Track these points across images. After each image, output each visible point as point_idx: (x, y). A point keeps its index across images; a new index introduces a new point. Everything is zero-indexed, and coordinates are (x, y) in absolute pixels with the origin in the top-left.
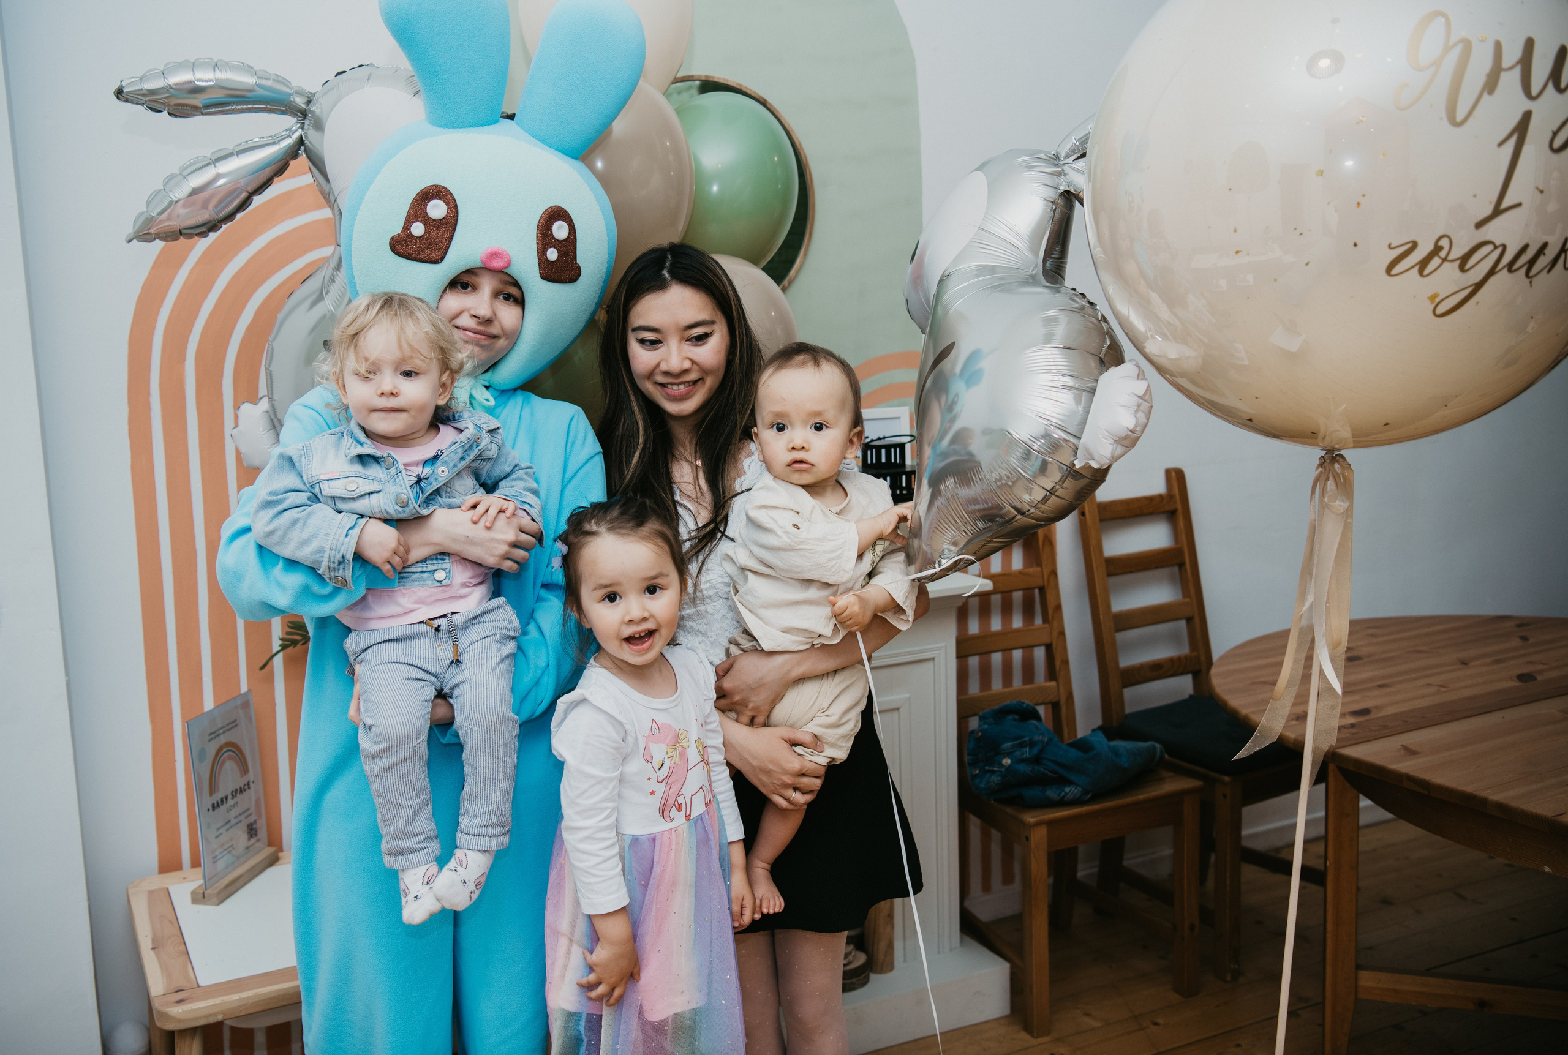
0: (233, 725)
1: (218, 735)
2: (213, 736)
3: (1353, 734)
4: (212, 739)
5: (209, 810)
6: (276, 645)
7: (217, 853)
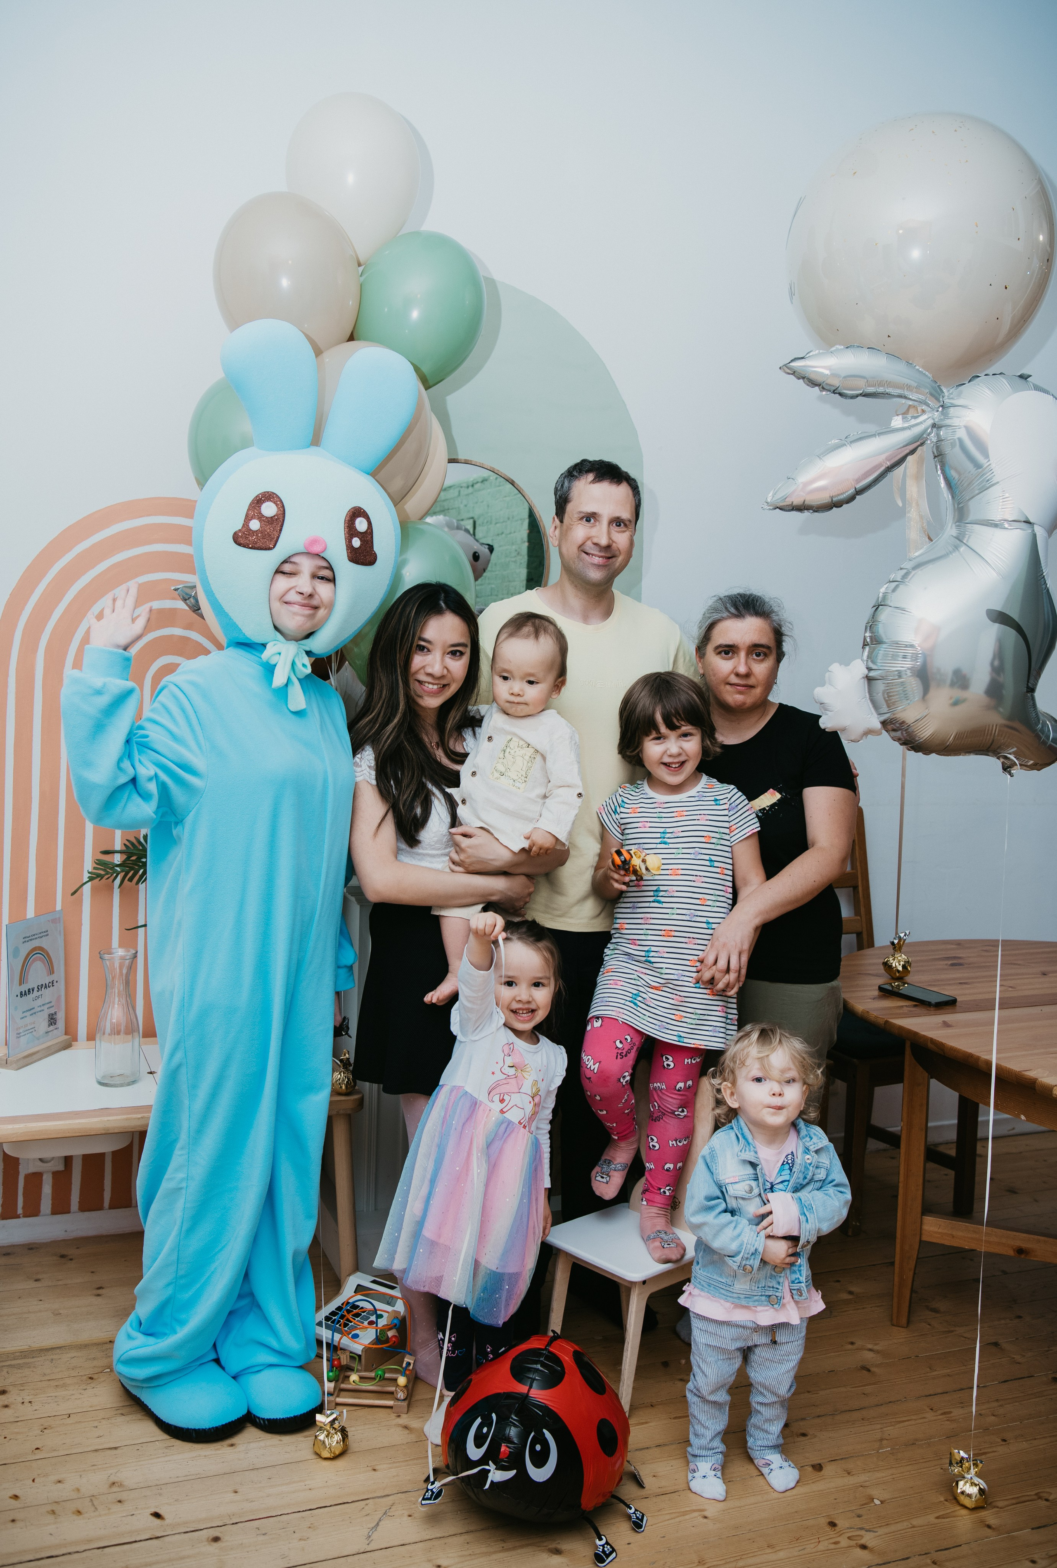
0: (44, 934)
1: (30, 940)
2: (27, 939)
4: (25, 941)
5: (17, 996)
6: (86, 877)
7: (21, 1031)
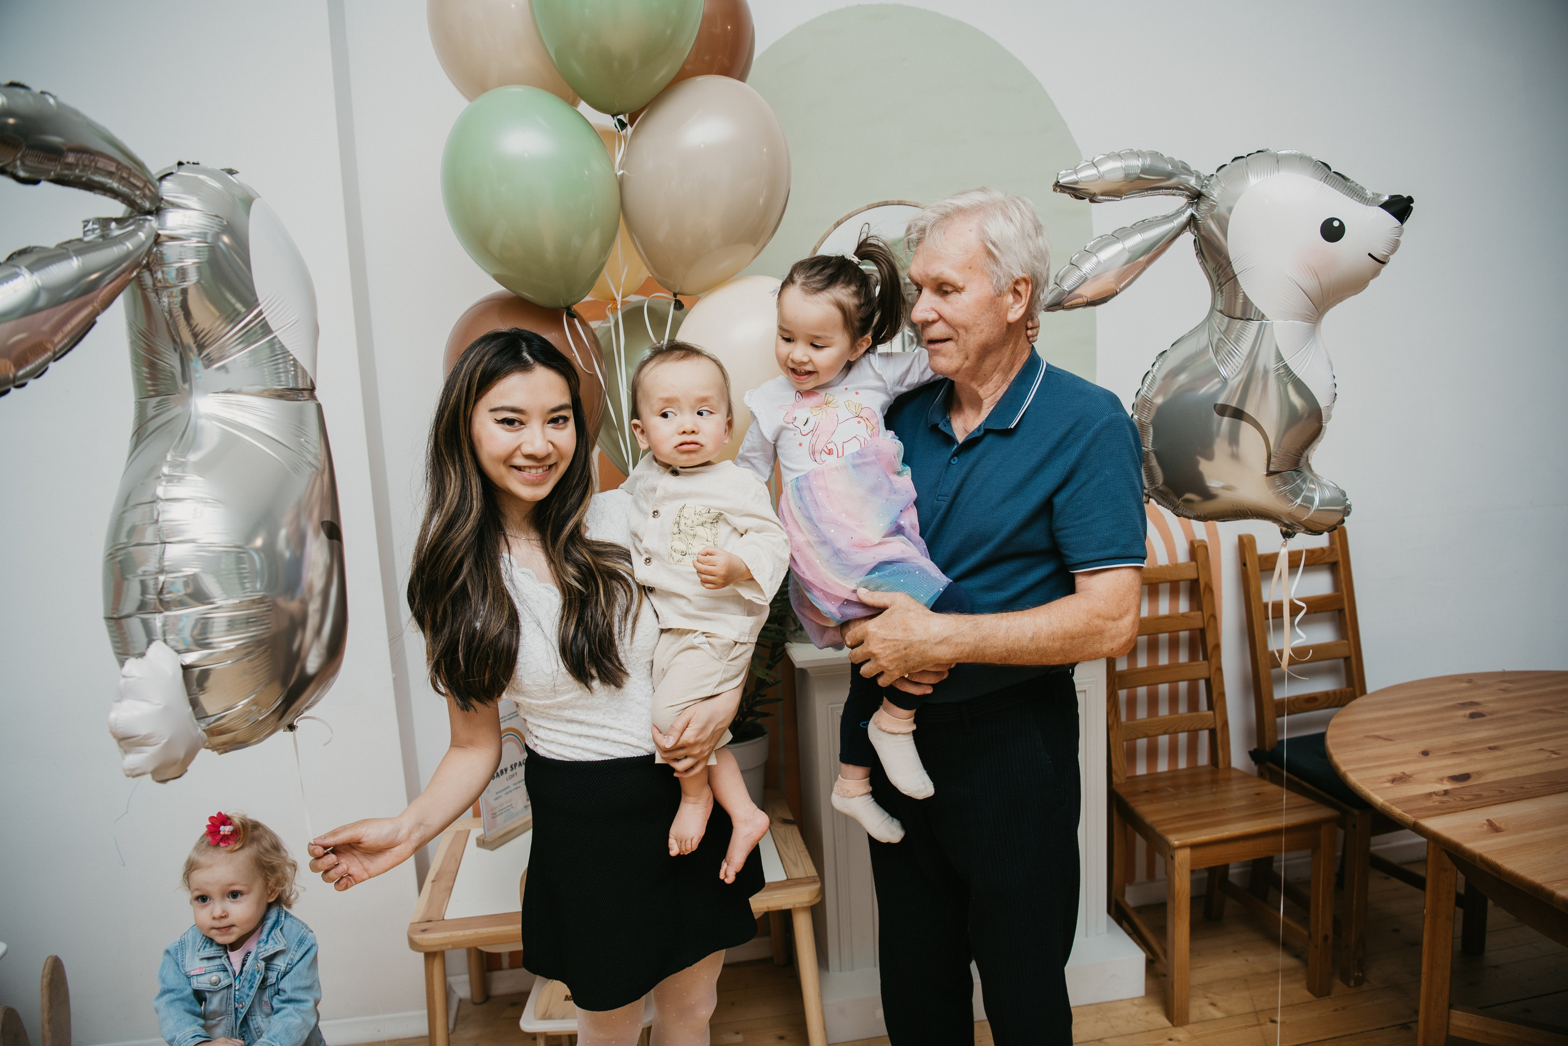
3: (1443, 802)
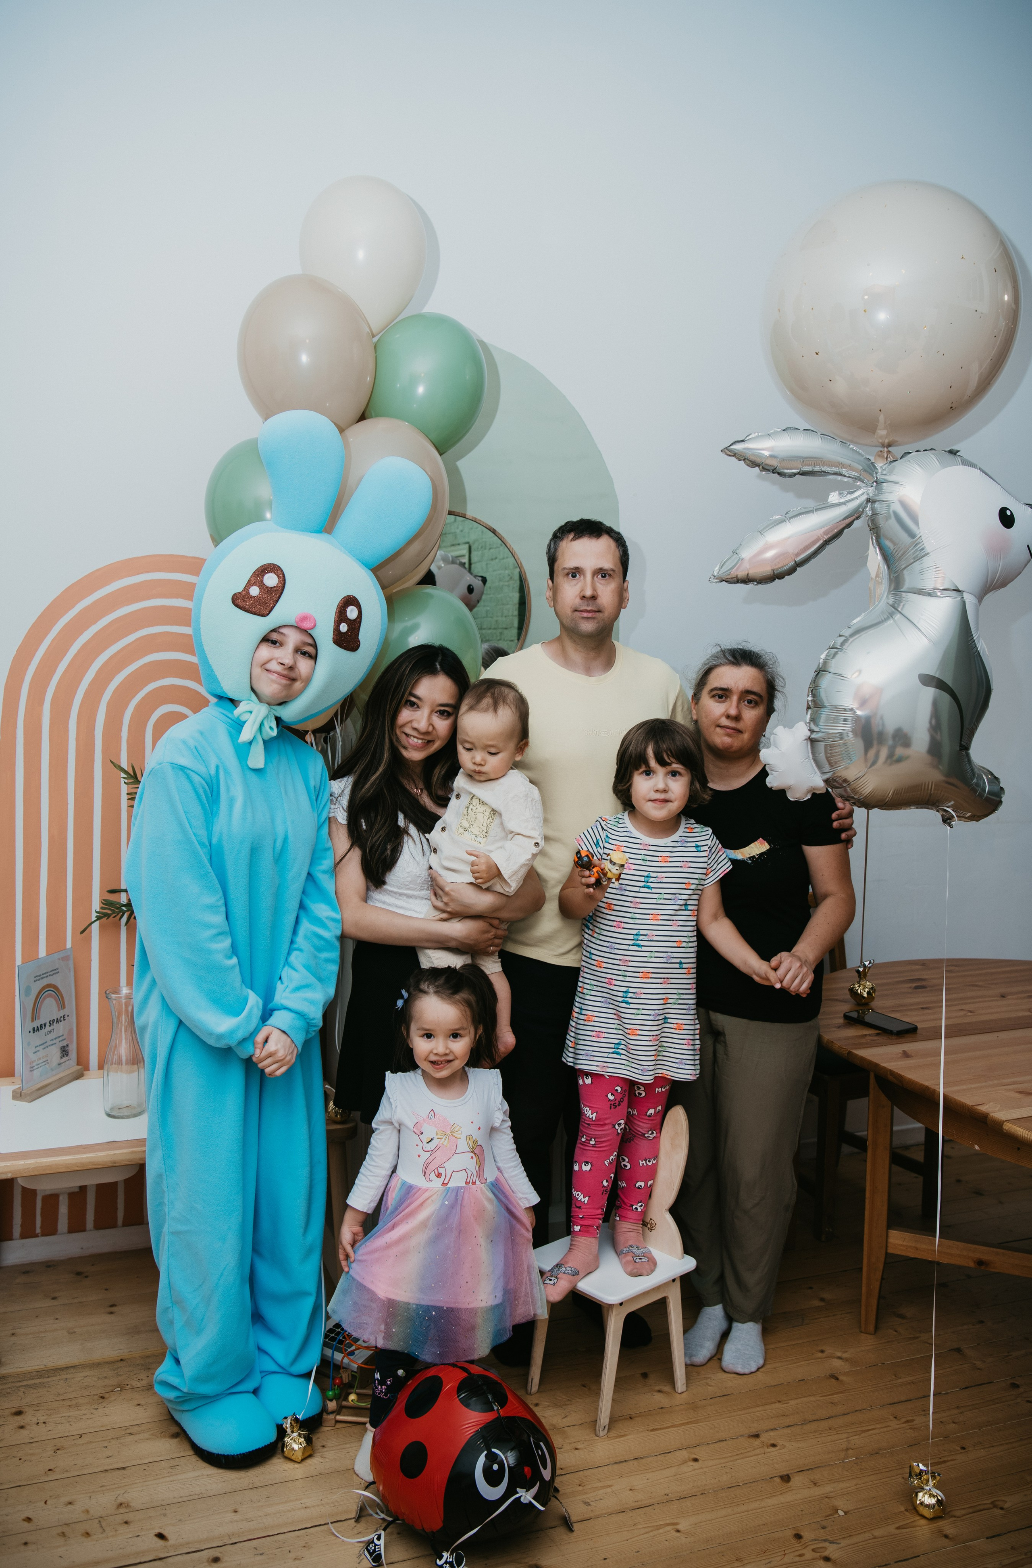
0: (55, 972)
1: (43, 978)
2: (38, 978)
4: (37, 980)
5: (30, 1032)
6: (94, 916)
7: (34, 1064)
